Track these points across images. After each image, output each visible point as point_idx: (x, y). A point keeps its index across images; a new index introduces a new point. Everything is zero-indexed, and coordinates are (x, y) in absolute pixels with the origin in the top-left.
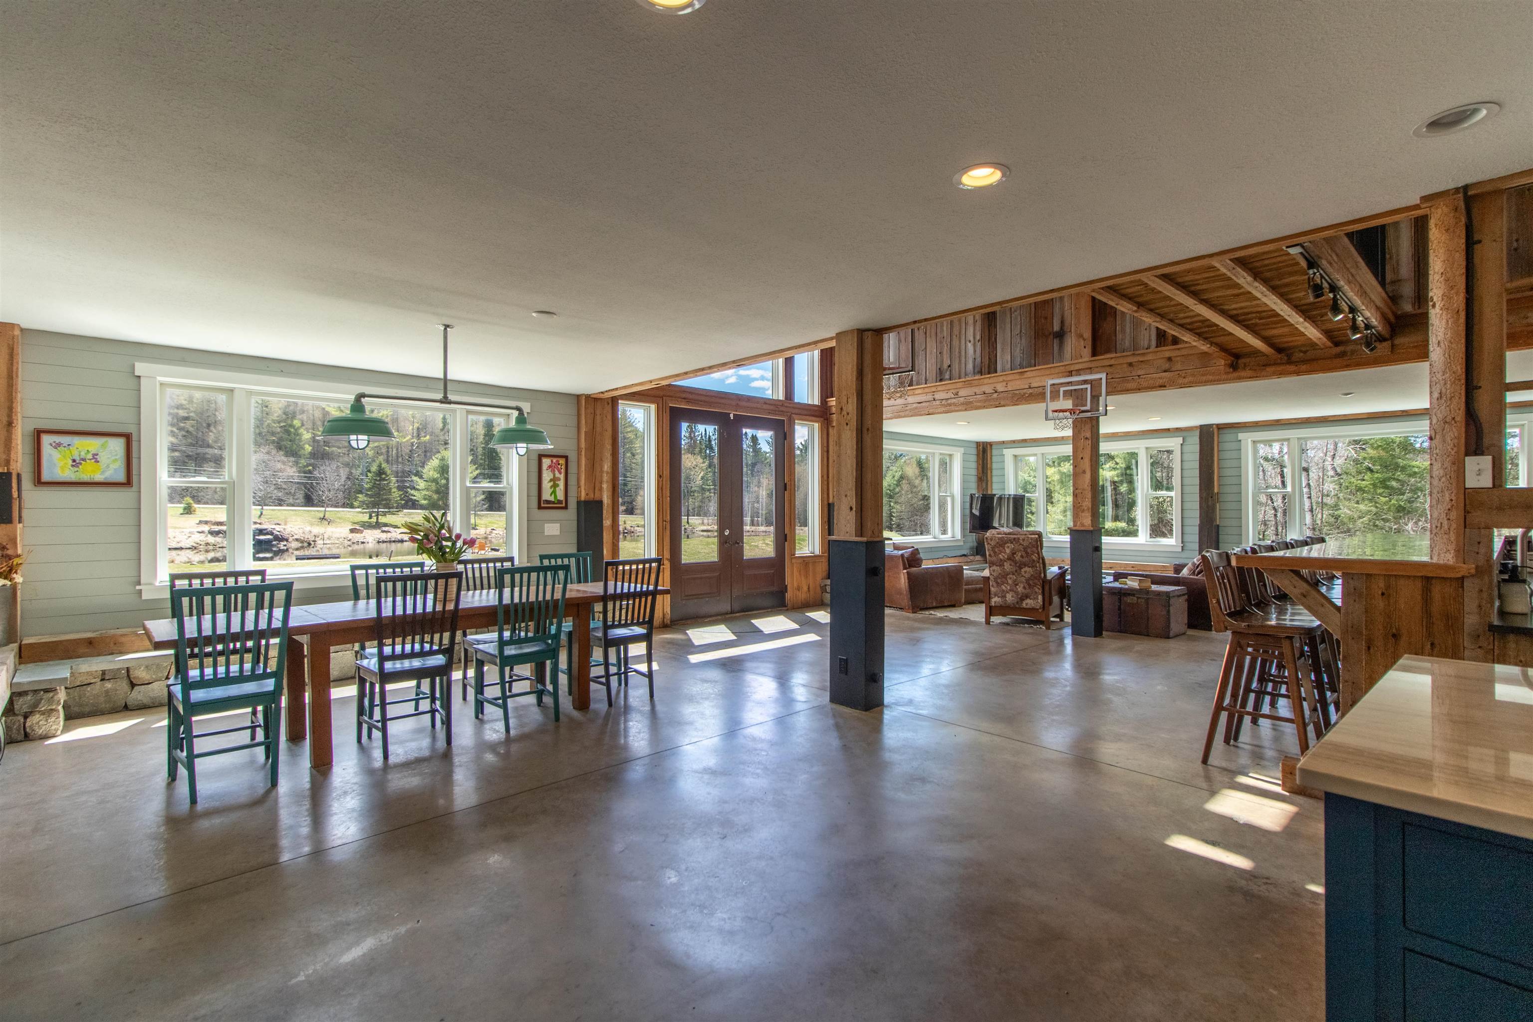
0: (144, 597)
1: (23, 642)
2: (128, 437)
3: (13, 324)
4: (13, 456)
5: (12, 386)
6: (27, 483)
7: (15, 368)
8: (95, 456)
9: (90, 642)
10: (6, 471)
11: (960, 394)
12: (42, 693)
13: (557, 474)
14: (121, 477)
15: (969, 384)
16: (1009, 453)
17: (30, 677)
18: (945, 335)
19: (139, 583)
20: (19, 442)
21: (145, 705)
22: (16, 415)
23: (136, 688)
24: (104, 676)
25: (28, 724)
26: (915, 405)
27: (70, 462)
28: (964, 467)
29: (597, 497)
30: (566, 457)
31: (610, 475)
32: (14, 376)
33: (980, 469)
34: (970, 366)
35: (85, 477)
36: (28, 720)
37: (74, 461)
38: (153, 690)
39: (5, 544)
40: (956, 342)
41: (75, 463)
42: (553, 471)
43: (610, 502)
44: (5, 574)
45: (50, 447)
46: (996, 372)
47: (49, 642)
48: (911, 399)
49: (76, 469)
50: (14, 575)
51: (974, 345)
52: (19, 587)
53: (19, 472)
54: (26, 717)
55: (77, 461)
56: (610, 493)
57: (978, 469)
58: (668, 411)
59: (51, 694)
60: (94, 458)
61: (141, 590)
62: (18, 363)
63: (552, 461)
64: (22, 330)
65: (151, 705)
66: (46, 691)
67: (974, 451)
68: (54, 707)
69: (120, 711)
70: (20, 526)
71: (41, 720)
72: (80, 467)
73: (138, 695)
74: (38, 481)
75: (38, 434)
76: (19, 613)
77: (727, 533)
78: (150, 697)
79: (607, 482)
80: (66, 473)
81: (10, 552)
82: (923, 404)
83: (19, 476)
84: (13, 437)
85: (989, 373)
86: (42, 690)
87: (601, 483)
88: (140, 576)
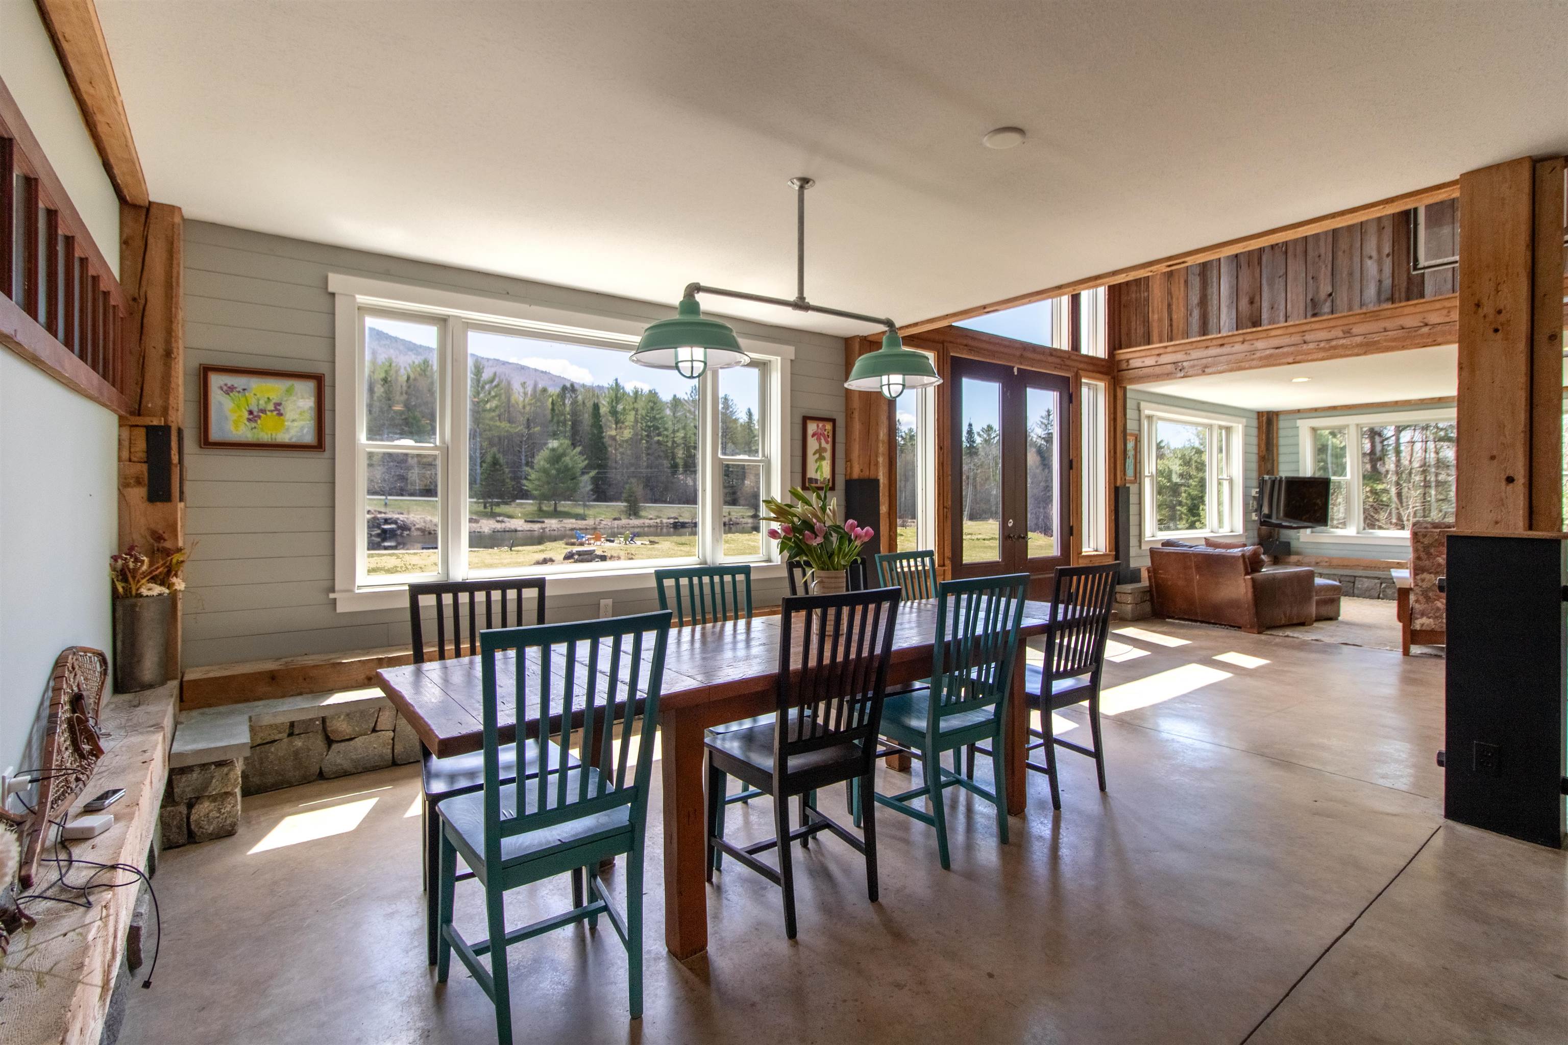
0: (340, 609)
1: (186, 678)
2: (319, 380)
3: (173, 206)
4: (172, 401)
5: (172, 297)
6: (190, 444)
7: (175, 271)
8: (278, 405)
9: (273, 677)
10: (163, 424)
11: (1356, 330)
12: (213, 767)
13: (824, 444)
14: (309, 437)
15: (1374, 316)
16: (1304, 426)
17: (194, 741)
18: (1323, 251)
19: (333, 590)
20: (181, 381)
21: (345, 772)
22: (176, 341)
23: (334, 746)
24: (292, 729)
25: (193, 818)
26: (1268, 352)
27: (246, 415)
28: (1246, 444)
29: (872, 476)
30: (833, 421)
31: (886, 445)
32: (174, 284)
33: (1263, 446)
34: (1371, 291)
35: (265, 437)
36: (193, 811)
37: (251, 412)
38: (355, 749)
39: (161, 532)
40: (1342, 260)
41: (253, 416)
42: (819, 440)
43: (886, 482)
44: (161, 577)
45: (220, 392)
46: (1422, 296)
47: (220, 678)
48: (1260, 345)
49: (253, 425)
50: (174, 580)
51: (1380, 262)
52: (180, 595)
53: (180, 425)
54: (190, 806)
55: (255, 414)
56: (886, 470)
57: (1259, 445)
58: (949, 361)
59: (226, 770)
60: (276, 409)
61: (335, 599)
62: (178, 265)
63: (818, 426)
64: (184, 220)
65: (355, 771)
66: (220, 764)
67: (1255, 423)
68: (229, 789)
69: (314, 781)
70: (181, 505)
71: (212, 811)
72: (259, 421)
73: (338, 757)
74: (205, 442)
75: (205, 372)
76: (180, 633)
77: (1011, 523)
78: (352, 760)
79: (883, 454)
80: (241, 431)
81: (168, 545)
82: (1285, 350)
83: (180, 431)
84: (173, 373)
85: (1408, 299)
86: (213, 763)
87: (877, 456)
88: (334, 579)
